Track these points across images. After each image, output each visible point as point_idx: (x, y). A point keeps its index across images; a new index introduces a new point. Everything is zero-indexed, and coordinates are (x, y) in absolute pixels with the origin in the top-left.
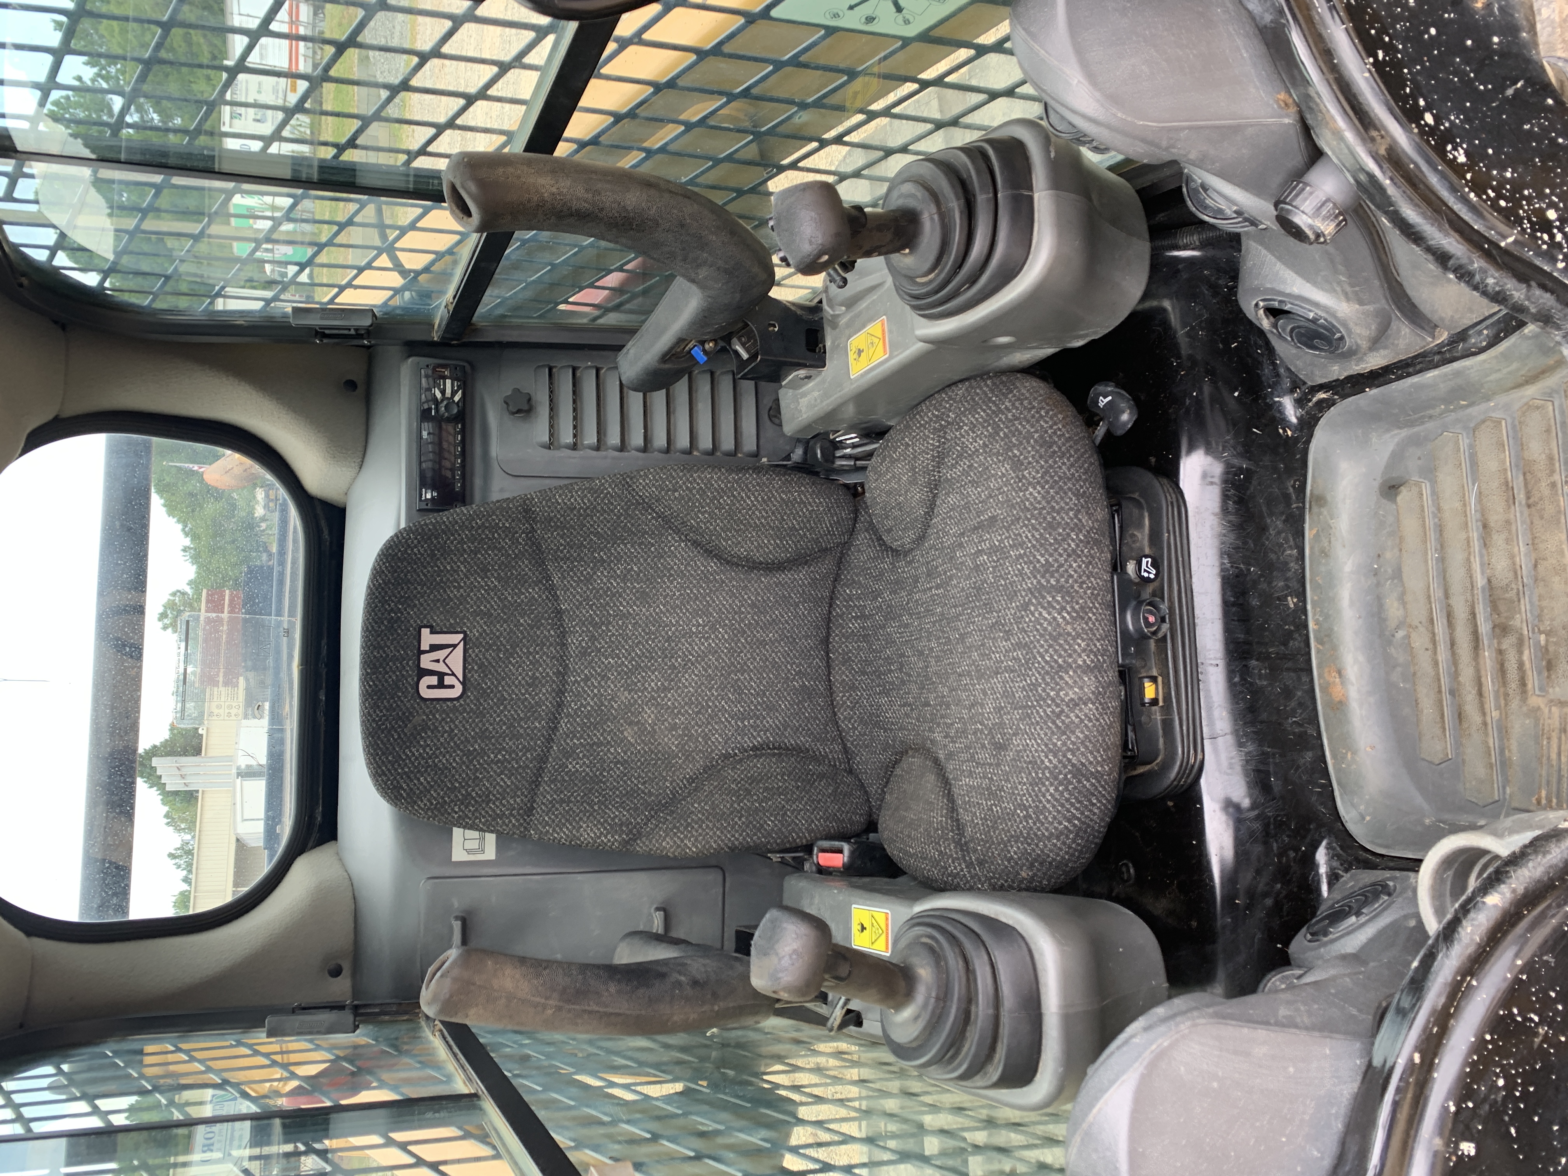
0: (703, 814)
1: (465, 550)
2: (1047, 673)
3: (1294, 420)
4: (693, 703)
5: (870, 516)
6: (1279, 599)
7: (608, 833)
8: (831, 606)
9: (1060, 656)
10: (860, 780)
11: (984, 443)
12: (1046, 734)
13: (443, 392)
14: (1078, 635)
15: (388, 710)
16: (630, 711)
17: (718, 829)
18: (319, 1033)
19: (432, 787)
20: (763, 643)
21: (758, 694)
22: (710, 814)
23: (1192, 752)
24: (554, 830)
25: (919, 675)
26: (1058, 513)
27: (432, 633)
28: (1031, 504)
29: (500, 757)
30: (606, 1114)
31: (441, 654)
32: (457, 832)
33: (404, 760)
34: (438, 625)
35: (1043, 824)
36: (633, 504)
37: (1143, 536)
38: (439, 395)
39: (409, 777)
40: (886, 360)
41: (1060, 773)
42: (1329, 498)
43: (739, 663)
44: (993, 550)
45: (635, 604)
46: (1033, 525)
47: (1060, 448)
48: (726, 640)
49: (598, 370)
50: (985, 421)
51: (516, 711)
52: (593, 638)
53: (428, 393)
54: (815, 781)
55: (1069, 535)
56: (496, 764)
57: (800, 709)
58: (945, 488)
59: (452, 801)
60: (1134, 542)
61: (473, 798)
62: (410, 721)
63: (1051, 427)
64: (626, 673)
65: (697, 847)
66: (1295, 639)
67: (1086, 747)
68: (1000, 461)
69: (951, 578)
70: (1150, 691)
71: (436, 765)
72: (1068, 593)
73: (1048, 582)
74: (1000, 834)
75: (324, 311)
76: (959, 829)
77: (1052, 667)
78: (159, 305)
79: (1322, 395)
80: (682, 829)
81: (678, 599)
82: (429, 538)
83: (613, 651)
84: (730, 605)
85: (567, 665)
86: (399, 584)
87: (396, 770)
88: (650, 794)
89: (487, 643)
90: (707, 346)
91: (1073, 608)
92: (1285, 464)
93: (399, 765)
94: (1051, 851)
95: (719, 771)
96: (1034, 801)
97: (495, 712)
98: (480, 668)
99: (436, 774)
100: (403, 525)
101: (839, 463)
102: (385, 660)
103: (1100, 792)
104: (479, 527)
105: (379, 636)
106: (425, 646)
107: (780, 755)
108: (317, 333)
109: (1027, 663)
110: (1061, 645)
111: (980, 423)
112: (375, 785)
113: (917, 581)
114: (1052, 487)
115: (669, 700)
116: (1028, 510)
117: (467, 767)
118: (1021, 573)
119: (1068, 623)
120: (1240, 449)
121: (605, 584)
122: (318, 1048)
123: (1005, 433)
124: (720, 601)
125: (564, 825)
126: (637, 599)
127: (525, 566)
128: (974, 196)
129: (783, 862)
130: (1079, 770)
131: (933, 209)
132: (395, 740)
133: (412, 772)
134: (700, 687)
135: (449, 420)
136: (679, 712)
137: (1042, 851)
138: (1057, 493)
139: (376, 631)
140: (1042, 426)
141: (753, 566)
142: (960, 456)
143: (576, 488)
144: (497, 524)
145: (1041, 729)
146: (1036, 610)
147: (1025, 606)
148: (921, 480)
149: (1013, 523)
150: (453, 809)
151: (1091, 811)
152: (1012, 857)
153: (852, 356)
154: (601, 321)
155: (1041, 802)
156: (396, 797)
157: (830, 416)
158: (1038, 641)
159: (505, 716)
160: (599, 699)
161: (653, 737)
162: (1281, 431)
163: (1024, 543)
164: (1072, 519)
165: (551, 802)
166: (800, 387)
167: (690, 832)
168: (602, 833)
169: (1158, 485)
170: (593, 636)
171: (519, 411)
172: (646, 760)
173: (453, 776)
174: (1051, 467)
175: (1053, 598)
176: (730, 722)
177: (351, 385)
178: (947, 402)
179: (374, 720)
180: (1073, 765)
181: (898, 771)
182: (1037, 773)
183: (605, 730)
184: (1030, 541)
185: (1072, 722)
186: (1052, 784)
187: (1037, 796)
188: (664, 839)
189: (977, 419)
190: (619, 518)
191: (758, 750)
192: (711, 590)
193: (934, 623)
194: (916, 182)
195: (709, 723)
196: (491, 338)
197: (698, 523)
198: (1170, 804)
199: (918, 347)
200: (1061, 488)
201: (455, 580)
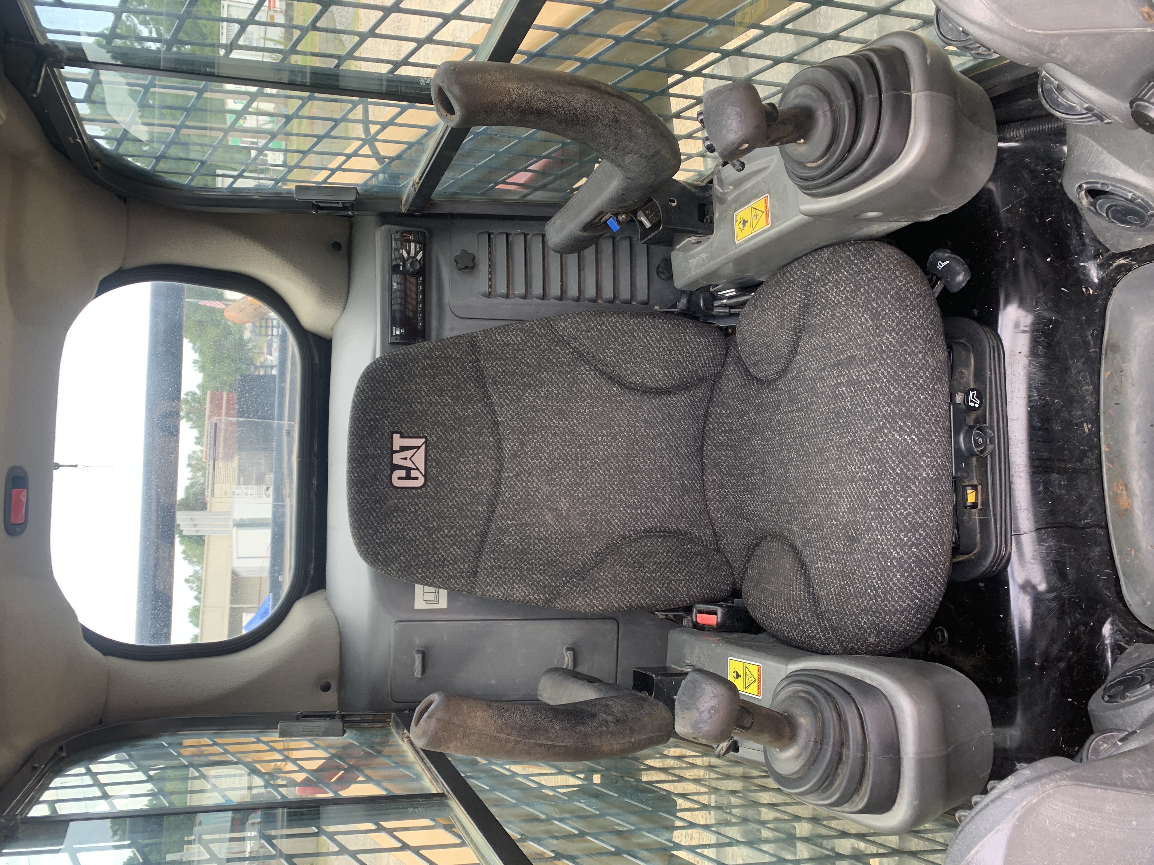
0: (607, 581)
1: (426, 375)
2: (898, 483)
3: (1096, 280)
4: (598, 495)
5: (738, 352)
6: (1076, 425)
7: (535, 593)
8: (705, 422)
9: (909, 470)
10: (726, 558)
11: (846, 297)
12: (895, 532)
13: (408, 252)
14: (924, 454)
15: (368, 495)
16: (550, 500)
17: (619, 593)
18: (317, 735)
19: (401, 554)
20: (653, 451)
21: (648, 490)
22: (612, 581)
23: (1003, 545)
24: (494, 589)
25: (778, 479)
26: (910, 355)
27: (401, 437)
28: (887, 347)
29: (452, 532)
30: (543, 813)
31: (408, 454)
32: (418, 588)
33: (380, 533)
34: (406, 431)
35: (889, 602)
36: (555, 342)
37: (969, 374)
38: (405, 255)
39: (384, 546)
40: (769, 229)
41: (906, 562)
42: (1121, 345)
43: (634, 465)
44: (850, 383)
45: (554, 418)
46: (888, 364)
47: (911, 302)
48: (624, 448)
49: (526, 236)
50: (848, 279)
51: (464, 498)
52: (522, 444)
53: (396, 253)
54: (692, 557)
55: (918, 372)
56: (449, 537)
57: (681, 502)
58: (809, 332)
59: (417, 565)
60: (962, 378)
61: (432, 563)
62: (385, 504)
63: (904, 286)
64: (547, 471)
65: (602, 606)
66: (1088, 457)
67: (928, 543)
68: (860, 312)
69: (811, 404)
70: (971, 497)
71: (405, 537)
72: (916, 419)
73: (900, 410)
74: (852, 608)
75: (319, 188)
76: (815, 602)
77: (901, 479)
78: (194, 184)
79: (1122, 261)
80: (591, 592)
81: (587, 415)
82: (400, 365)
83: (537, 454)
84: (628, 421)
85: (502, 464)
86: (377, 400)
87: (375, 540)
88: (566, 564)
89: (443, 446)
90: (620, 218)
91: (920, 432)
92: (1086, 317)
93: (377, 537)
94: (895, 623)
95: (618, 548)
96: (882, 584)
97: (449, 498)
98: (437, 464)
99: (404, 544)
100: (378, 355)
101: (717, 310)
102: (366, 457)
103: (936, 578)
104: (437, 358)
105: (362, 439)
106: (396, 447)
107: (665, 536)
108: (313, 205)
109: (880, 475)
110: (909, 461)
111: (844, 281)
112: (359, 551)
113: (779, 405)
114: (904, 334)
115: (580, 492)
116: (884, 352)
117: (428, 539)
118: (876, 402)
119: (915, 444)
120: (1050, 304)
121: (532, 403)
122: (317, 747)
123: (865, 289)
124: (620, 418)
125: (501, 585)
126: (556, 414)
127: (472, 388)
128: (862, 96)
129: (667, 618)
130: (920, 560)
131: (827, 107)
132: (374, 518)
133: (387, 542)
134: (604, 483)
135: (412, 274)
136: (588, 502)
137: (888, 623)
138: (909, 339)
139: (359, 435)
140: (897, 284)
141: (645, 390)
142: (824, 307)
143: (511, 328)
144: (451, 355)
145: (891, 527)
146: (890, 432)
147: (880, 429)
148: (788, 325)
149: (870, 362)
150: (417, 571)
151: (929, 592)
152: (862, 626)
153: (737, 226)
154: (529, 198)
155: (888, 584)
156: (374, 560)
157: (713, 274)
158: (891, 458)
159: (456, 501)
160: (526, 491)
161: (567, 520)
162: (1084, 290)
163: (881, 378)
164: (920, 360)
165: (491, 568)
166: (691, 250)
167: (597, 594)
168: (530, 593)
169: (982, 332)
170: (522, 442)
171: (466, 268)
172: (562, 538)
173: (417, 546)
174: (904, 317)
175: (904, 423)
176: (626, 511)
177: (337, 246)
178: (813, 263)
179: (358, 503)
180: (916, 556)
181: (758, 552)
182: (886, 562)
183: (531, 514)
184: (885, 377)
185: (917, 522)
186: (898, 571)
187: (885, 579)
188: (578, 599)
189: (840, 278)
190: (543, 352)
191: (648, 533)
192: (613, 409)
193: (794, 439)
194: (812, 85)
195: (610, 511)
196: (446, 209)
197: (604, 357)
198: (981, 585)
199: (798, 219)
200: (912, 335)
201: (419, 398)
